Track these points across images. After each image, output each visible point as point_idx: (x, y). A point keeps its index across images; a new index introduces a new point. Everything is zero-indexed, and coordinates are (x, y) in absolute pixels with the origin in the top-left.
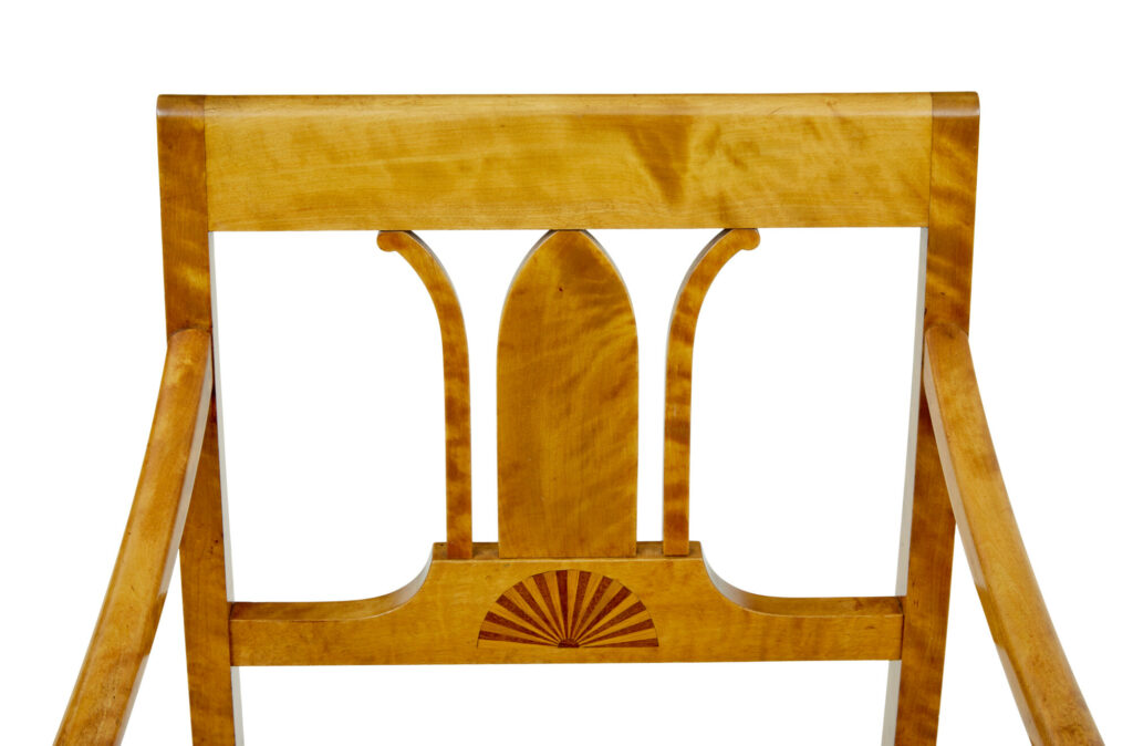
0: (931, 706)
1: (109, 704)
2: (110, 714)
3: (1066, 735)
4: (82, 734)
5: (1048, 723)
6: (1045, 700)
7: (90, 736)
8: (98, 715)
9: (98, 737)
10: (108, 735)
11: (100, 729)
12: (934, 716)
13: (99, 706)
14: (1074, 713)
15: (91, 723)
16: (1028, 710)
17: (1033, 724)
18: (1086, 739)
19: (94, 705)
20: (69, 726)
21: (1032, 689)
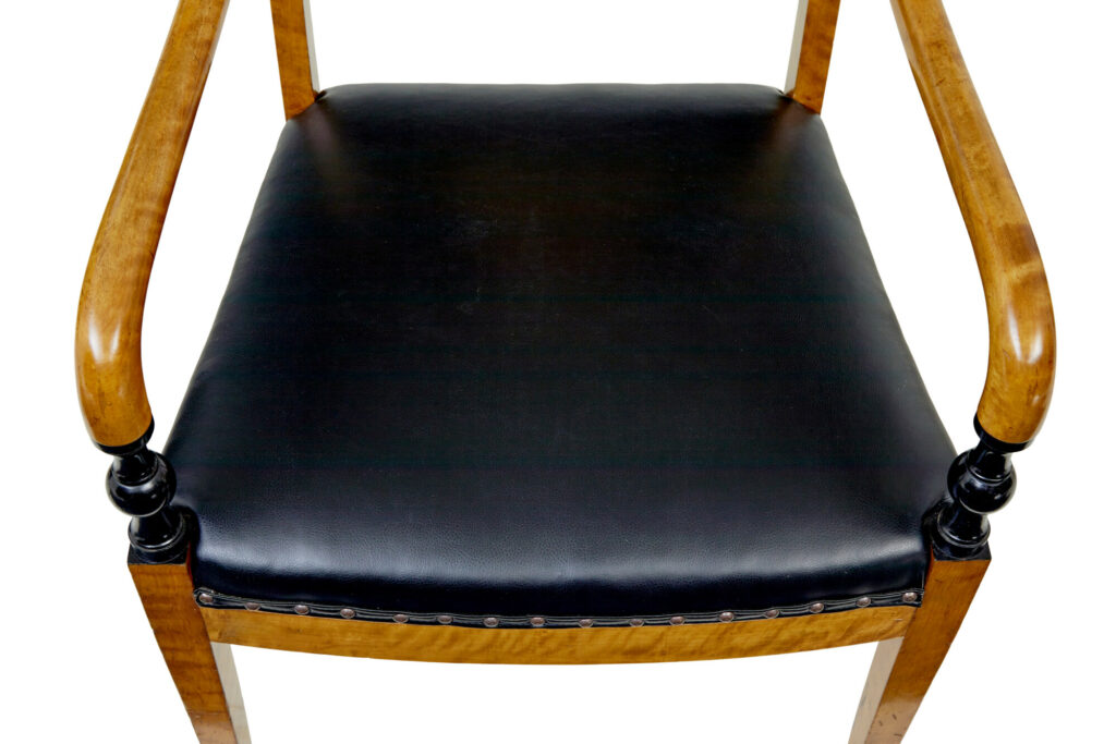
0: (829, 34)
1: (206, 13)
2: (208, 20)
3: (934, 49)
4: (186, 35)
5: (921, 39)
6: (920, 22)
7: (193, 37)
8: (197, 21)
9: (199, 38)
10: (207, 36)
11: (200, 32)
12: (830, 42)
13: (198, 14)
14: (942, 32)
15: (194, 26)
16: (905, 29)
17: (909, 40)
18: (949, 51)
19: (195, 14)
20: (176, 29)
21: (911, 14)
